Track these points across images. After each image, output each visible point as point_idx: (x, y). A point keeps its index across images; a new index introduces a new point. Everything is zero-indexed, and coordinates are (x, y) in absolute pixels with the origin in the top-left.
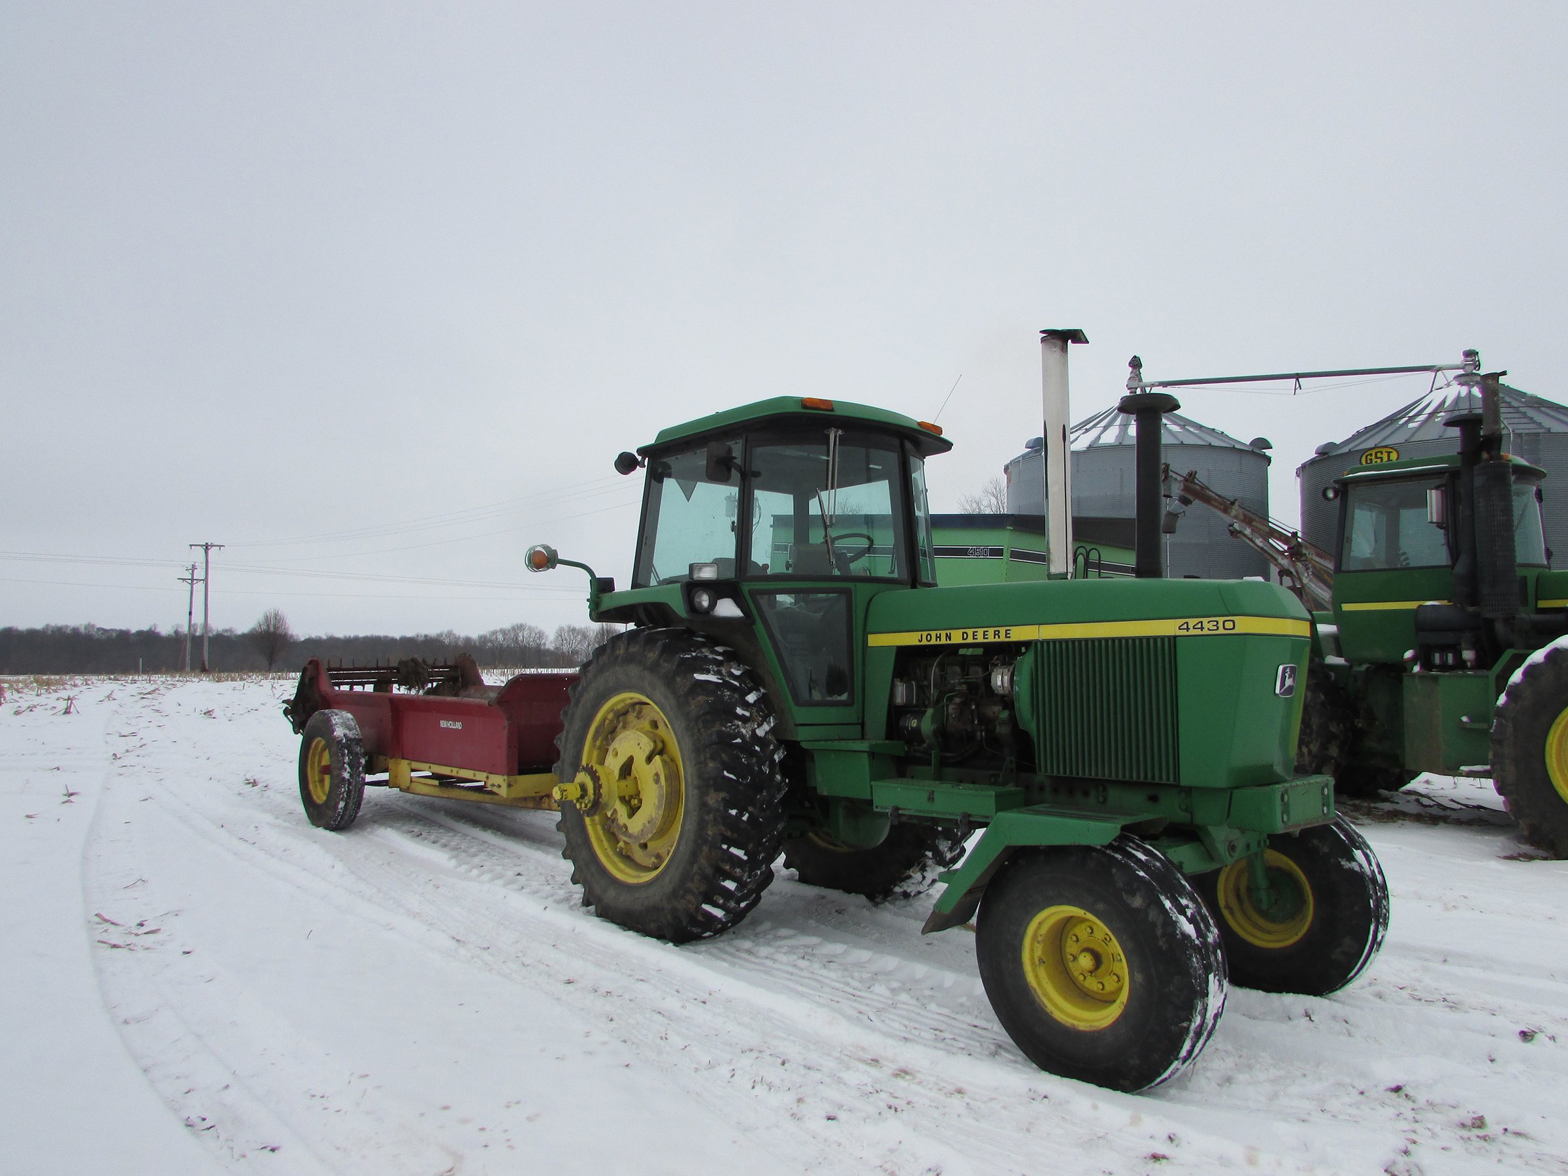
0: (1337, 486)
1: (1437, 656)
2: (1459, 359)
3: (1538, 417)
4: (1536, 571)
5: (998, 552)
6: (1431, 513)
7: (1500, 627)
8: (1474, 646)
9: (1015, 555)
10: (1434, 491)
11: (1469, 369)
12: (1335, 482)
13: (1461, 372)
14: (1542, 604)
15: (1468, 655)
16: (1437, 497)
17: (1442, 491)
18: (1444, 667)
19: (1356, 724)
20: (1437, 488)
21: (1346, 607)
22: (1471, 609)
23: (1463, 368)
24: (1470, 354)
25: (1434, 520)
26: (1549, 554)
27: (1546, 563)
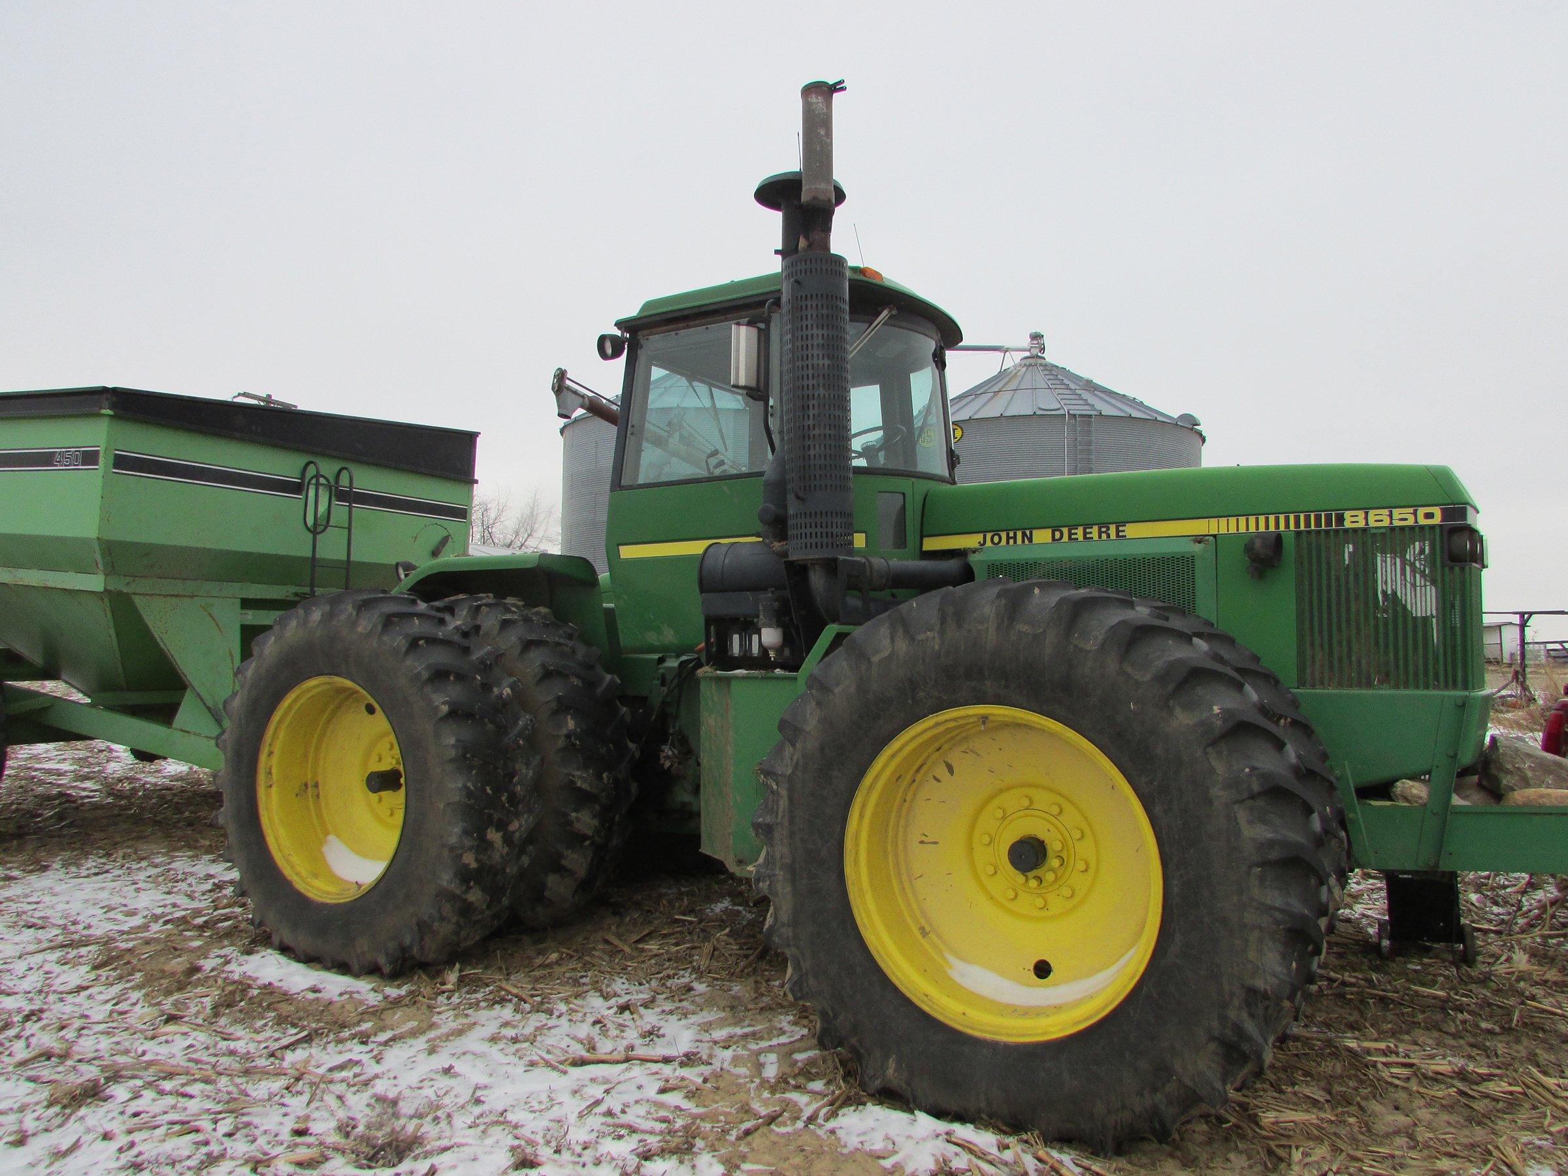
0: (619, 333)
1: (736, 638)
2: (1026, 342)
3: (1092, 400)
4: (924, 486)
5: (90, 458)
6: (737, 369)
7: (817, 580)
8: (781, 619)
9: (121, 462)
10: (743, 329)
11: (1035, 351)
12: (619, 324)
13: (1027, 354)
14: (931, 544)
15: (770, 636)
16: (748, 340)
17: (759, 330)
18: (746, 661)
19: (662, 761)
20: (749, 324)
21: (628, 552)
22: (777, 545)
23: (1030, 351)
24: (1036, 337)
25: (742, 382)
26: (953, 459)
27: (946, 474)
